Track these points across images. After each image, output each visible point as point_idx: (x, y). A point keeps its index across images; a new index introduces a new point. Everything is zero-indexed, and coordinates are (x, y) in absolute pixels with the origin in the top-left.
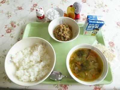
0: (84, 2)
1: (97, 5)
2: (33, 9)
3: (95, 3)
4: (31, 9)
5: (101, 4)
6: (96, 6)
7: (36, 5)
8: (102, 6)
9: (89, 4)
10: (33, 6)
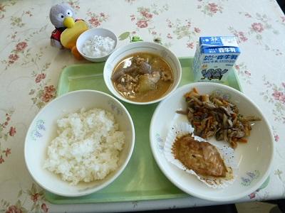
0: (142, 26)
1: (174, 32)
2: (16, 56)
3: (171, 26)
4: (11, 57)
5: (183, 28)
6: (172, 35)
7: (24, 45)
8: (186, 34)
9: (155, 30)
10: (15, 48)
